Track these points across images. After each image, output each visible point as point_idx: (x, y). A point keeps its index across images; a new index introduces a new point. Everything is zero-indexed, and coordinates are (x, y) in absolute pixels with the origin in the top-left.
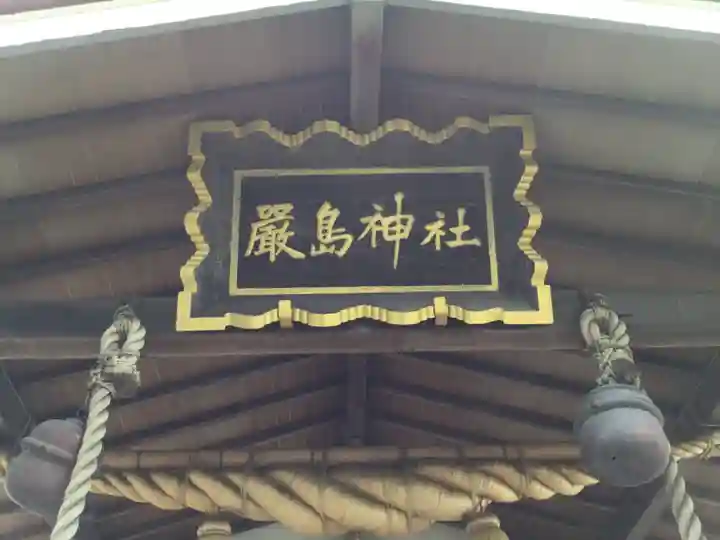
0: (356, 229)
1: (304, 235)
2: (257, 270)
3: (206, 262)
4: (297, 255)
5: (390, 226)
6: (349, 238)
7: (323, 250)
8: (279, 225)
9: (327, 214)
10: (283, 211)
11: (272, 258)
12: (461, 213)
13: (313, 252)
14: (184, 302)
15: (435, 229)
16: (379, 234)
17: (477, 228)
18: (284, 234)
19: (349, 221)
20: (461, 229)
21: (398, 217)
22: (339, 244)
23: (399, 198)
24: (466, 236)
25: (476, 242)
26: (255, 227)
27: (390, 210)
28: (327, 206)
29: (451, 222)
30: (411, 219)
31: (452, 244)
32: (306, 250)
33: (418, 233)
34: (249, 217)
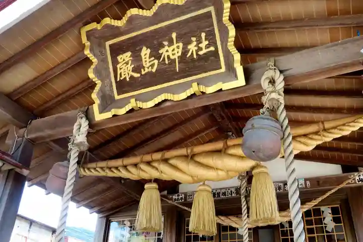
0: (158, 56)
2: (123, 86)
3: (101, 90)
4: (136, 75)
5: (172, 51)
6: (156, 62)
7: (147, 70)
9: (145, 52)
10: (127, 56)
11: (128, 79)
12: (203, 35)
13: (143, 73)
14: (96, 108)
15: (192, 47)
16: (168, 56)
17: (212, 41)
18: (130, 67)
19: (156, 55)
20: (205, 43)
21: (175, 46)
22: (152, 66)
23: (174, 35)
24: (207, 47)
25: (212, 49)
26: (118, 66)
27: (171, 43)
28: (144, 48)
29: (199, 41)
30: (181, 45)
31: (201, 53)
32: (140, 72)
34: (115, 62)
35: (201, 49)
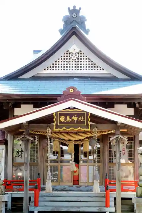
0: (71, 119)
1: (66, 120)
2: (61, 123)
3: (56, 123)
4: (65, 121)
5: (75, 118)
6: (71, 120)
8: (63, 118)
9: (68, 117)
10: (63, 117)
14: (54, 128)
15: (80, 119)
16: (74, 119)
17: (84, 118)
18: (64, 119)
19: (71, 118)
20: (82, 119)
21: (76, 117)
22: (69, 120)
23: (76, 115)
25: (84, 120)
26: (60, 118)
27: (75, 117)
28: (68, 116)
29: (81, 118)
30: (77, 118)
31: (82, 120)
33: (78, 119)
34: (60, 117)
35: (81, 120)
